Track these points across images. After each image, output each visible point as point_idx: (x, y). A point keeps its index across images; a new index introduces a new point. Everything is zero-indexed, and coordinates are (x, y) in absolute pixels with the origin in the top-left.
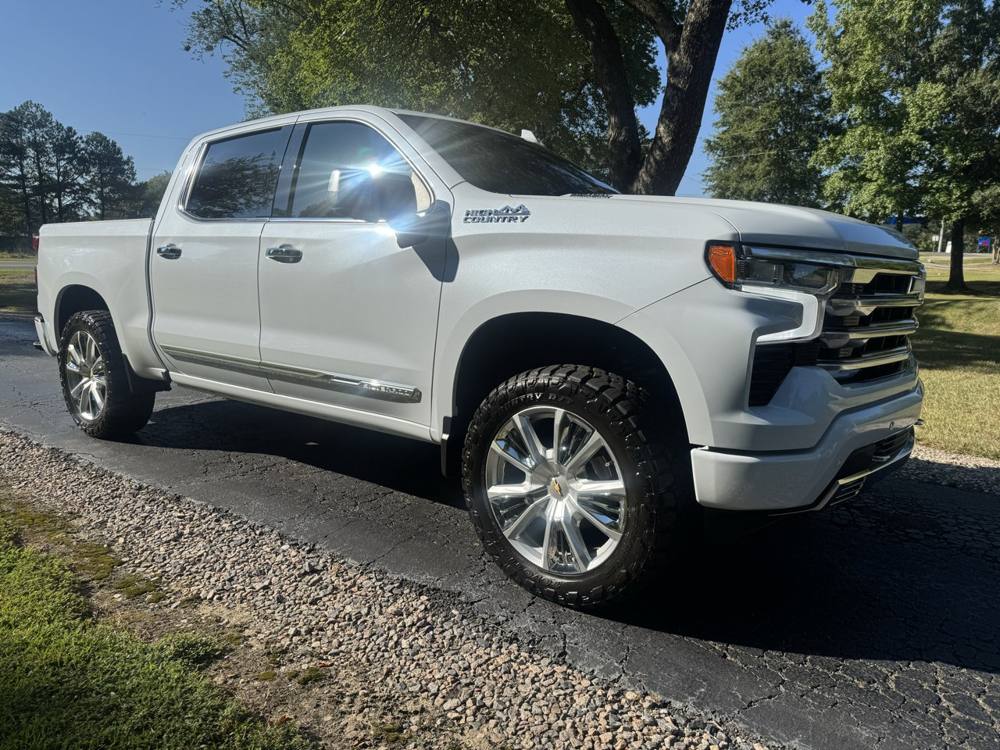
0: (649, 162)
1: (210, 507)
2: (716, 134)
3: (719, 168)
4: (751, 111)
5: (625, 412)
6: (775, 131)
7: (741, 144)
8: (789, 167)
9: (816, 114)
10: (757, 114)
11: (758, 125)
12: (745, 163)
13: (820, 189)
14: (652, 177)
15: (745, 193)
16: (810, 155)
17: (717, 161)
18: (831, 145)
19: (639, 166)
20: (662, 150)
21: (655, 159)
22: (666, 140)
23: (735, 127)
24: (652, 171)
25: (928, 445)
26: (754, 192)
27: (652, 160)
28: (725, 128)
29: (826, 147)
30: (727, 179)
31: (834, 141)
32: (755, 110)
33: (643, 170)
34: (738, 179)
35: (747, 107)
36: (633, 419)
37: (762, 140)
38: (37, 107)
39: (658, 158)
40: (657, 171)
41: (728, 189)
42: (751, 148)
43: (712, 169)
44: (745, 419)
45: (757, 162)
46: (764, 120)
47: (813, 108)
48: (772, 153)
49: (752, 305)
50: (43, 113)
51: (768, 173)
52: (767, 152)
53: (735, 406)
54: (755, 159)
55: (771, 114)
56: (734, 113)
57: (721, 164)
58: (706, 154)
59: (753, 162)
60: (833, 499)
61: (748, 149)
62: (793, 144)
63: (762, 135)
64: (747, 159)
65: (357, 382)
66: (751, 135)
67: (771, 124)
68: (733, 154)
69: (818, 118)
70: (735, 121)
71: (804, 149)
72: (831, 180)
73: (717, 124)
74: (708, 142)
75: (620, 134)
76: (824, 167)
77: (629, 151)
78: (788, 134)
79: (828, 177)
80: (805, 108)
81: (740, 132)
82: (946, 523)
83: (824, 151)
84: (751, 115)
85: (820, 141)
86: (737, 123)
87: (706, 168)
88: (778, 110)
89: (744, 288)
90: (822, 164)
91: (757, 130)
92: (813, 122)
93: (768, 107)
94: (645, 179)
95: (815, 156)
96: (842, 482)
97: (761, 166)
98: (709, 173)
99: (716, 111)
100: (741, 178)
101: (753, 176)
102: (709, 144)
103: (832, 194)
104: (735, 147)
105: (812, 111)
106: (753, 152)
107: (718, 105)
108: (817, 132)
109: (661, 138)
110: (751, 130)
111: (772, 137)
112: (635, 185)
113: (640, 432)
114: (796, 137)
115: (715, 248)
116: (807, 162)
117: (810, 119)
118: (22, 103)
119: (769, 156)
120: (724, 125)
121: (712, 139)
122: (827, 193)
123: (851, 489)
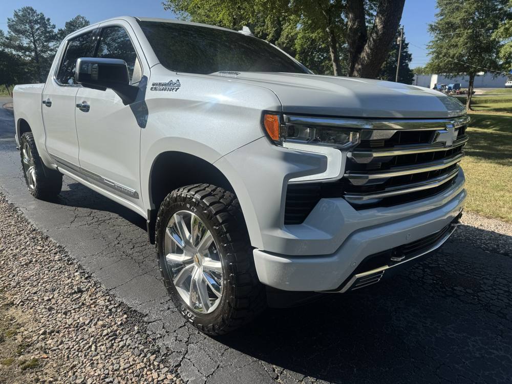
0: (370, 41)
1: (58, 245)
2: (437, 21)
3: (437, 41)
4: (459, 7)
5: (221, 221)
6: (473, 18)
7: (451, 26)
8: (480, 40)
9: (499, 7)
10: (462, 8)
11: (462, 15)
12: (453, 38)
13: (498, 53)
14: (371, 49)
15: (451, 55)
16: (493, 32)
17: (436, 37)
18: (507, 26)
19: (364, 43)
20: (377, 33)
21: (373, 38)
22: (380, 27)
23: (448, 16)
24: (371, 46)
25: (507, 222)
26: (456, 55)
27: (371, 39)
28: (442, 17)
29: (503, 27)
30: (441, 47)
31: (508, 23)
32: (461, 5)
33: (367, 45)
34: (448, 48)
35: (456, 4)
36: (225, 226)
37: (464, 23)
38: (83, 18)
39: (375, 38)
40: (374, 45)
41: (441, 53)
42: (456, 29)
43: (433, 42)
44: (281, 234)
45: (460, 37)
46: (466, 12)
47: (498, 3)
48: (469, 31)
49: (288, 157)
50: (86, 21)
51: (466, 44)
52: (466, 31)
53: (275, 225)
54: (459, 36)
55: (470, 8)
56: (448, 8)
57: (438, 38)
58: (429, 33)
59: (457, 37)
60: (353, 286)
61: (455, 30)
62: (483, 26)
63: (464, 20)
64: (454, 36)
65: (114, 183)
66: (458, 21)
67: (470, 14)
68: (446, 32)
69: (501, 9)
70: (448, 12)
71: (490, 29)
72: (505, 47)
73: (437, 15)
74: (431, 26)
75: (354, 24)
76: (501, 39)
77: (359, 34)
78: (480, 19)
79: (503, 45)
80: (493, 4)
81: (451, 19)
82: (485, 283)
83: (502, 30)
84: (458, 9)
85: (500, 23)
86: (449, 14)
87: (429, 41)
88: (475, 5)
89: (285, 145)
90: (500, 37)
91: (461, 18)
92: (497, 12)
93: (469, 3)
94: (367, 51)
95: (495, 33)
96: (358, 276)
97: (462, 39)
98: (431, 44)
99: (438, 7)
100: (450, 47)
101: (457, 46)
102: (432, 27)
103: (504, 56)
104: (447, 28)
105: (497, 5)
106: (457, 31)
107: (439, 4)
108: (499, 18)
109: (377, 26)
110: (457, 18)
111: (471, 22)
112: (362, 54)
113: (228, 235)
114: (486, 22)
115: (268, 115)
116: (491, 36)
117: (496, 10)
118: (76, 17)
119: (467, 33)
120: (442, 15)
121: (433, 24)
122: (501, 55)
123: (375, 278)
